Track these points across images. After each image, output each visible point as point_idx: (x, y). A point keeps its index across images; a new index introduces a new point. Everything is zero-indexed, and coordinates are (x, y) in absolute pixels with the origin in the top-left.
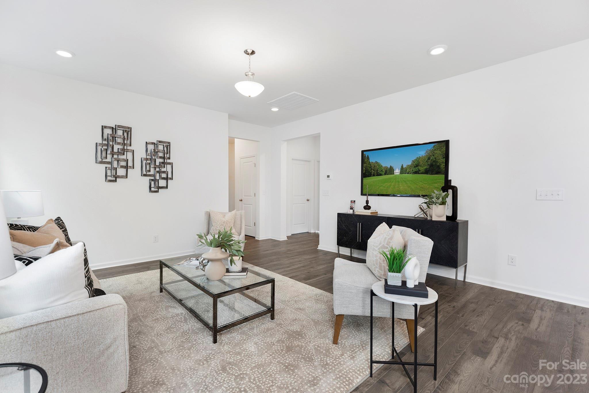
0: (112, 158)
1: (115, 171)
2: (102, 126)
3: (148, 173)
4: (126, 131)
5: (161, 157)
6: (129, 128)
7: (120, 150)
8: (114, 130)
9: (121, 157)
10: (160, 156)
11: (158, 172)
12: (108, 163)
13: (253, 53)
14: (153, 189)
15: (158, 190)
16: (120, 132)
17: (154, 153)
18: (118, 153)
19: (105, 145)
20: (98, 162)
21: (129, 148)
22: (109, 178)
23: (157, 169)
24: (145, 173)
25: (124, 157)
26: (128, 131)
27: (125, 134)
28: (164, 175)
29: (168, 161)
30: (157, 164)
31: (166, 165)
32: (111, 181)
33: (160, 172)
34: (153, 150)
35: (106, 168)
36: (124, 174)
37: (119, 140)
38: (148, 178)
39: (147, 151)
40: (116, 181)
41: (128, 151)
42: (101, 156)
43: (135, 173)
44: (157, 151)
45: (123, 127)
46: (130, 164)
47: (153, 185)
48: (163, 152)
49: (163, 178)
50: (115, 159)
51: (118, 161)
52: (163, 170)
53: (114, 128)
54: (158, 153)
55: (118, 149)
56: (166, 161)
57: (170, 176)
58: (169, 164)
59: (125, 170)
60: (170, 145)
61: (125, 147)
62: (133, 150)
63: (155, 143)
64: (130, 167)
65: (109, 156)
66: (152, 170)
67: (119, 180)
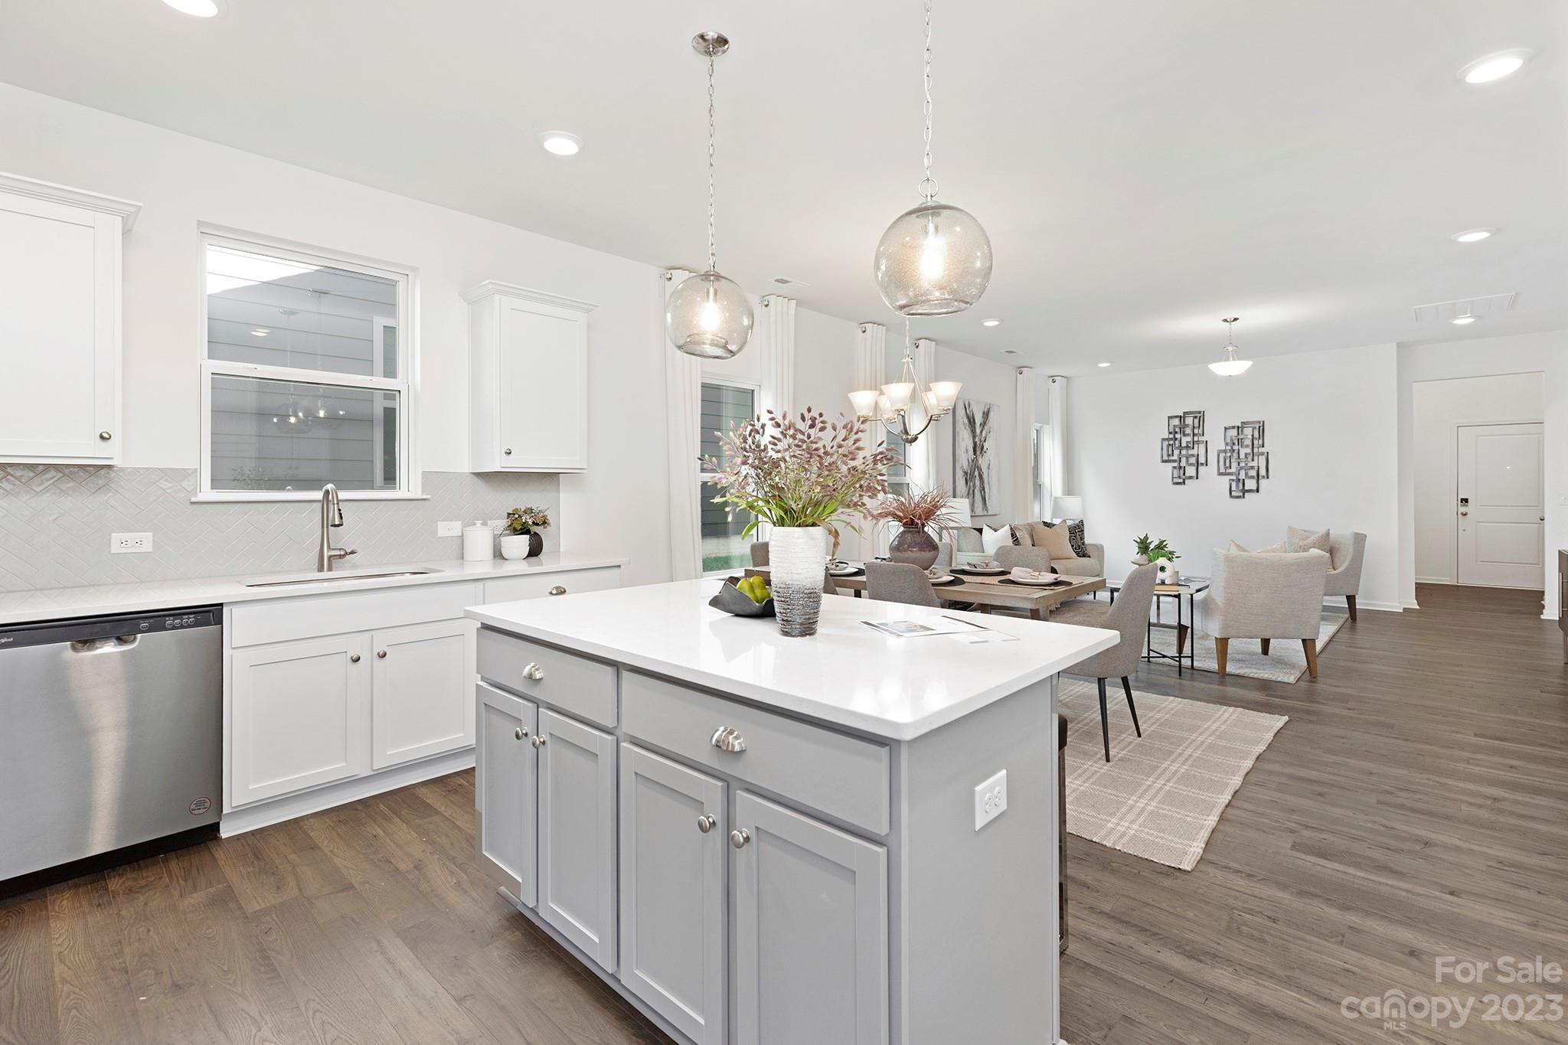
0: (1179, 455)
1: (1183, 471)
2: (1168, 416)
3: (1228, 471)
4: (1196, 417)
6: (1200, 412)
7: (1189, 443)
8: (1183, 418)
9: (1191, 452)
11: (1242, 468)
14: (1233, 494)
15: (1244, 494)
16: (1189, 420)
17: (1237, 440)
18: (1187, 447)
19: (1171, 439)
21: (1201, 438)
22: (1175, 480)
24: (1222, 470)
25: (1194, 452)
26: (1200, 416)
27: (1196, 421)
29: (1261, 450)
31: (1256, 458)
32: (1178, 484)
33: (1245, 468)
34: (1235, 437)
36: (1194, 474)
37: (1188, 431)
38: (1227, 478)
39: (1226, 438)
40: (1184, 484)
41: (1198, 442)
42: (1168, 454)
43: (1209, 472)
45: (1192, 413)
46: (1202, 460)
47: (1235, 488)
49: (1252, 477)
51: (1187, 458)
52: (1251, 464)
53: (1183, 416)
54: (1243, 440)
55: (1187, 442)
56: (1256, 450)
57: (1263, 472)
58: (1262, 454)
59: (1194, 468)
60: (1263, 426)
61: (1196, 439)
62: (1206, 442)
63: (1238, 427)
64: (1202, 464)
65: (1176, 452)
66: (1234, 465)
67: (1186, 481)
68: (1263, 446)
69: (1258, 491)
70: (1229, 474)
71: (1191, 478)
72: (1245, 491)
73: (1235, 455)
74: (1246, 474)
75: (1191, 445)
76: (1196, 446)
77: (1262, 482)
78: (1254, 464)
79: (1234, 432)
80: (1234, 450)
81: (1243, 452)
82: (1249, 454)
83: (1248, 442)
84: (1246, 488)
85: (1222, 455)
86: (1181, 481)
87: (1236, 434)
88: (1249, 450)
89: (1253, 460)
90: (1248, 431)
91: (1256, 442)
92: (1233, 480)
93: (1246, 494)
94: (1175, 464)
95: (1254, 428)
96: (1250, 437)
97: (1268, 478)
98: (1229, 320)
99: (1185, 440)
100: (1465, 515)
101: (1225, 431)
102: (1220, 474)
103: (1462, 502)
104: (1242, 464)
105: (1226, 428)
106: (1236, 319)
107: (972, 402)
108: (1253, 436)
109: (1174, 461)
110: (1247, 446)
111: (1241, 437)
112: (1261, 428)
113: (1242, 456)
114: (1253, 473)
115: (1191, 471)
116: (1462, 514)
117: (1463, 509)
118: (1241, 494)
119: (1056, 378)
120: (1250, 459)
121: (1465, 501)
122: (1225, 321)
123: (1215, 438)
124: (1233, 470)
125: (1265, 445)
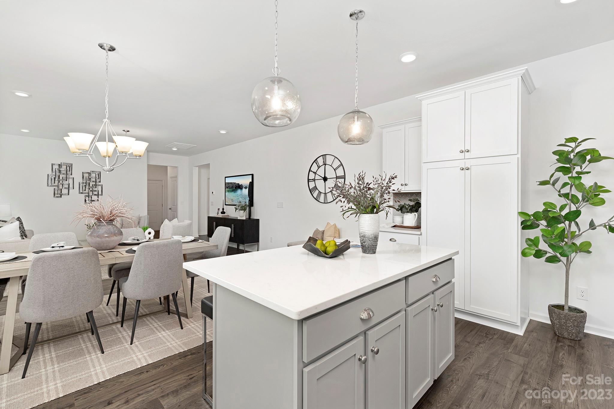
0: (58, 183)
1: (60, 191)
2: (52, 164)
5: (93, 182)
6: (70, 164)
7: (64, 178)
8: (60, 166)
9: (65, 182)
10: (93, 180)
11: (91, 191)
12: (55, 186)
15: (91, 202)
16: (64, 167)
17: (88, 179)
20: (49, 186)
21: (70, 176)
22: (56, 195)
23: (91, 189)
25: (67, 182)
26: (70, 167)
27: (68, 168)
28: (96, 193)
29: (99, 183)
30: (91, 185)
31: (97, 187)
32: (57, 197)
33: (92, 191)
34: (87, 177)
35: (54, 189)
36: (67, 193)
37: (64, 172)
38: (84, 195)
39: (83, 178)
40: (61, 197)
41: (69, 178)
42: (51, 182)
43: (74, 192)
44: (90, 177)
45: (66, 164)
46: (71, 186)
47: (87, 199)
48: (95, 178)
49: (95, 195)
50: (61, 184)
51: (63, 185)
52: (95, 189)
53: (60, 164)
54: (91, 179)
55: (63, 177)
56: (97, 183)
57: (100, 193)
58: (100, 185)
59: (67, 190)
60: (100, 174)
62: (73, 178)
63: (89, 173)
64: (71, 188)
66: (87, 189)
69: (98, 201)
70: (85, 193)
71: (65, 195)
73: (88, 185)
74: (93, 193)
76: (68, 180)
77: (100, 197)
79: (86, 175)
80: (87, 183)
81: (91, 184)
82: (94, 185)
84: (93, 199)
85: (81, 185)
90: (93, 175)
91: (97, 180)
92: (86, 196)
95: (96, 174)
97: (102, 195)
98: (126, 131)
101: (83, 174)
102: (80, 193)
106: (128, 131)
115: (65, 191)
122: (124, 131)
123: (77, 176)
124: (87, 191)
125: (101, 182)
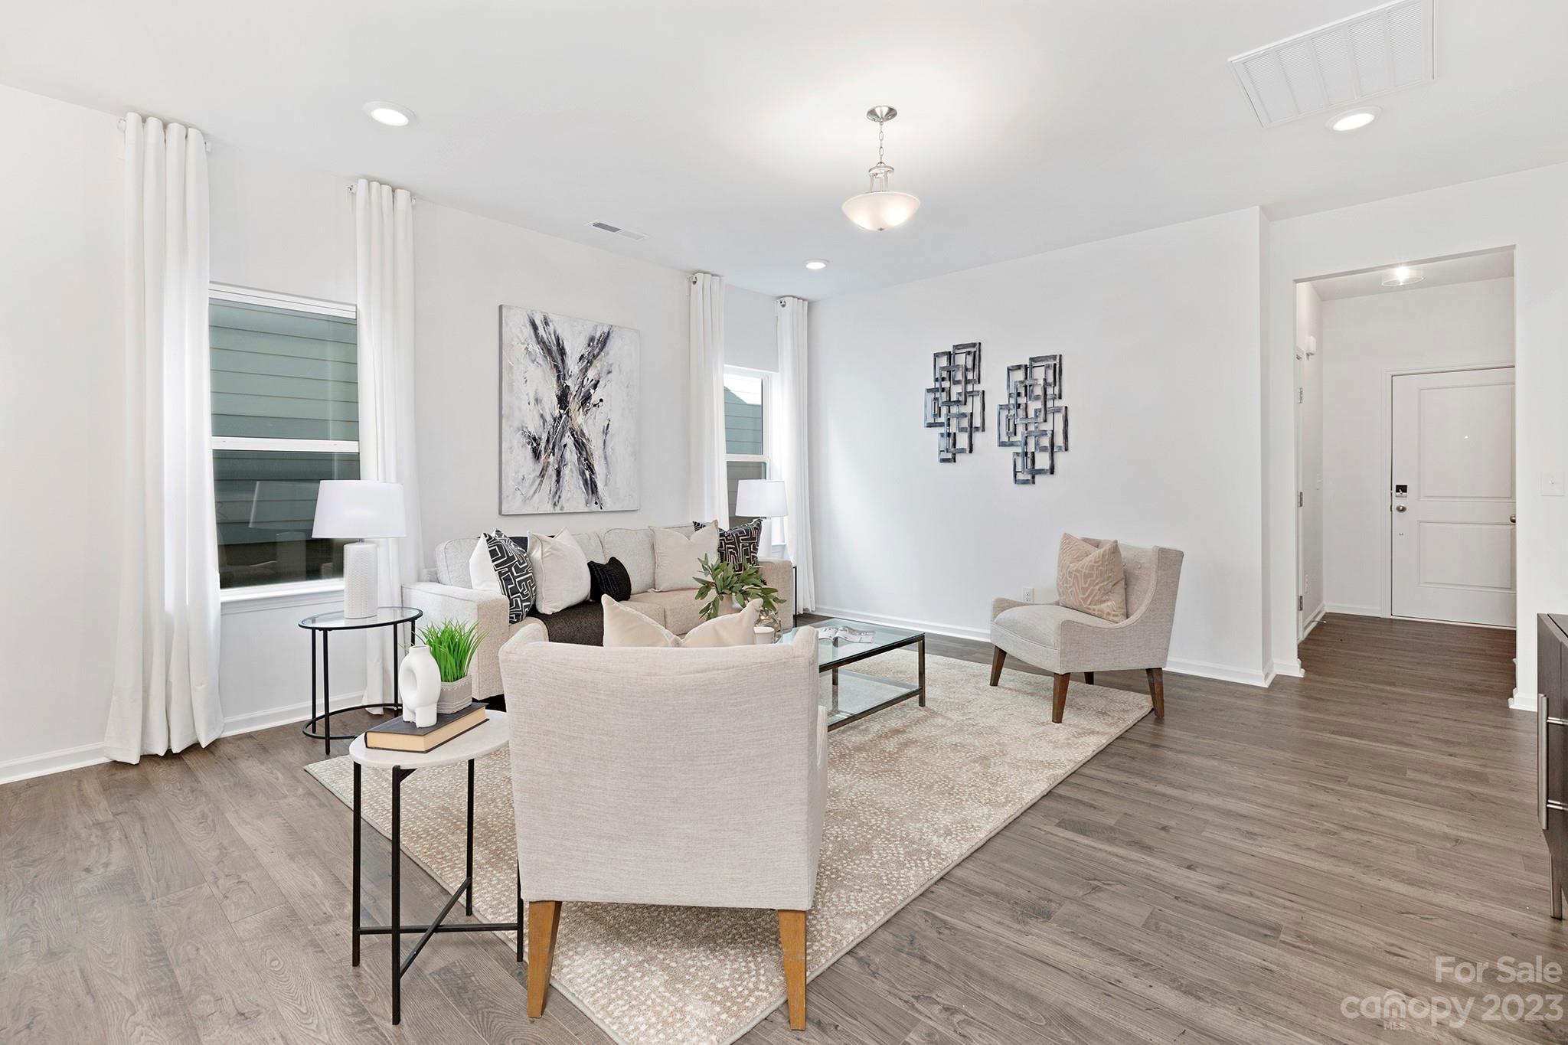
3: (1013, 439)
4: (969, 353)
9: (963, 410)
10: (1037, 394)
11: (1031, 434)
13: (892, 113)
14: (1020, 476)
15: (1033, 477)
16: (961, 359)
17: (1024, 389)
18: (958, 402)
19: (938, 390)
21: (976, 387)
24: (1005, 438)
25: (967, 409)
26: (974, 351)
29: (1058, 403)
31: (1050, 417)
33: (1035, 435)
34: (1020, 384)
36: (967, 444)
38: (1011, 451)
39: (1009, 386)
41: (972, 394)
43: (986, 442)
45: (964, 347)
46: (977, 421)
47: (1021, 467)
48: (1045, 382)
49: (1045, 449)
51: (957, 419)
52: (1044, 427)
54: (1033, 388)
56: (1050, 404)
57: (1059, 441)
58: (1058, 410)
59: (967, 436)
60: (1061, 363)
61: (970, 388)
62: (983, 391)
63: (1027, 366)
64: (977, 428)
65: (944, 410)
66: (1020, 429)
67: (958, 457)
68: (1060, 398)
69: (1052, 471)
70: (1012, 444)
71: (962, 451)
72: (1035, 473)
73: (1021, 412)
74: (1037, 444)
75: (962, 399)
76: (970, 400)
77: (1060, 457)
78: (1048, 427)
79: (1019, 375)
80: (1019, 405)
81: (1032, 407)
82: (1040, 410)
83: (1038, 391)
84: (1037, 467)
85: (1004, 413)
86: (950, 456)
87: (1022, 378)
88: (1039, 405)
89: (1045, 421)
90: (1039, 373)
91: (1050, 391)
92: (1018, 454)
93: (1037, 477)
94: (943, 430)
95: (1048, 367)
96: (1041, 382)
97: (1066, 450)
99: (957, 390)
100: (1404, 509)
101: (1009, 373)
102: (1002, 444)
103: (1397, 491)
104: (1032, 428)
105: (1009, 370)
107: (551, 317)
108: (1045, 380)
109: (941, 425)
110: (1037, 398)
111: (1027, 383)
112: (1057, 366)
113: (1031, 414)
114: (1045, 442)
115: (963, 441)
116: (1398, 509)
117: (1399, 501)
118: (1029, 477)
119: (786, 299)
120: (1041, 419)
121: (1402, 489)
123: (995, 385)
124: (1019, 438)
125: (1063, 397)
